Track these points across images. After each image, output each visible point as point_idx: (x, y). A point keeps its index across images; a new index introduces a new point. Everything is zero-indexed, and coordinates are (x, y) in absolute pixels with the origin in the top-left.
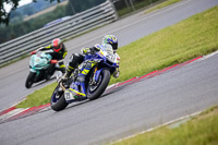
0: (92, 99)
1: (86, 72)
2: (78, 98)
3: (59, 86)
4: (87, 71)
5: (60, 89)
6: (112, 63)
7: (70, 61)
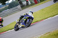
0: (27, 27)
1: (25, 20)
2: (23, 27)
3: (17, 24)
5: (17, 25)
6: (32, 17)
7: (20, 17)
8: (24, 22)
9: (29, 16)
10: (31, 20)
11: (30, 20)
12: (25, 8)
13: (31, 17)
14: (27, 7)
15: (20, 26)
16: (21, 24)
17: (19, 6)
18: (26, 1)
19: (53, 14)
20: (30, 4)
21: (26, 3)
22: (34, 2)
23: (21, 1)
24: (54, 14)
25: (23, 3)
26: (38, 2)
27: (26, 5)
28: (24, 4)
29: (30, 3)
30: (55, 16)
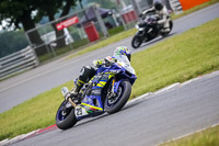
0: (111, 113)
1: (102, 84)
2: (93, 114)
4: (104, 83)
5: (68, 106)
6: (131, 75)
7: (81, 74)
8: (97, 92)
9: (117, 68)
10: (127, 83)
11: (122, 86)
12: (53, 56)
13: (127, 72)
14: (58, 54)
15: (83, 109)
16: (85, 100)
17: (29, 52)
18: (54, 32)
19: (155, 83)
20: (72, 41)
21: (54, 38)
22: (86, 36)
23: (36, 31)
24: (159, 81)
25: (44, 37)
26: (102, 35)
27: (55, 45)
28: (47, 43)
29: (68, 38)
30: (163, 90)
